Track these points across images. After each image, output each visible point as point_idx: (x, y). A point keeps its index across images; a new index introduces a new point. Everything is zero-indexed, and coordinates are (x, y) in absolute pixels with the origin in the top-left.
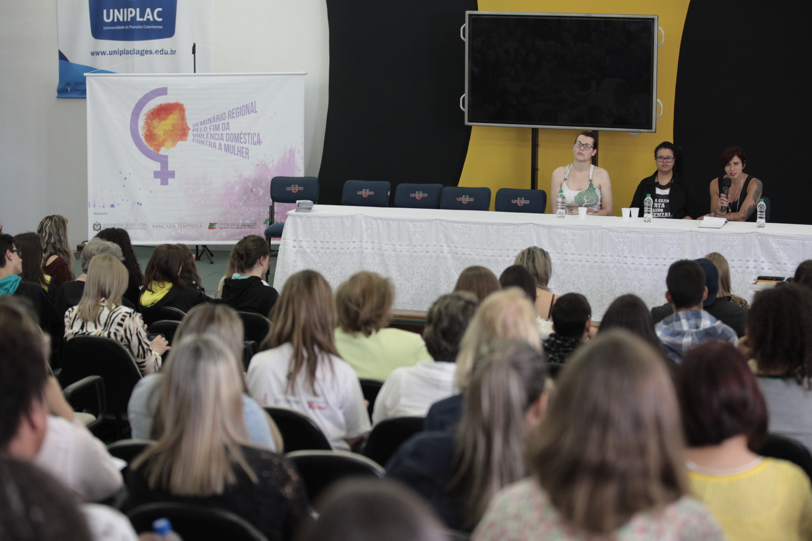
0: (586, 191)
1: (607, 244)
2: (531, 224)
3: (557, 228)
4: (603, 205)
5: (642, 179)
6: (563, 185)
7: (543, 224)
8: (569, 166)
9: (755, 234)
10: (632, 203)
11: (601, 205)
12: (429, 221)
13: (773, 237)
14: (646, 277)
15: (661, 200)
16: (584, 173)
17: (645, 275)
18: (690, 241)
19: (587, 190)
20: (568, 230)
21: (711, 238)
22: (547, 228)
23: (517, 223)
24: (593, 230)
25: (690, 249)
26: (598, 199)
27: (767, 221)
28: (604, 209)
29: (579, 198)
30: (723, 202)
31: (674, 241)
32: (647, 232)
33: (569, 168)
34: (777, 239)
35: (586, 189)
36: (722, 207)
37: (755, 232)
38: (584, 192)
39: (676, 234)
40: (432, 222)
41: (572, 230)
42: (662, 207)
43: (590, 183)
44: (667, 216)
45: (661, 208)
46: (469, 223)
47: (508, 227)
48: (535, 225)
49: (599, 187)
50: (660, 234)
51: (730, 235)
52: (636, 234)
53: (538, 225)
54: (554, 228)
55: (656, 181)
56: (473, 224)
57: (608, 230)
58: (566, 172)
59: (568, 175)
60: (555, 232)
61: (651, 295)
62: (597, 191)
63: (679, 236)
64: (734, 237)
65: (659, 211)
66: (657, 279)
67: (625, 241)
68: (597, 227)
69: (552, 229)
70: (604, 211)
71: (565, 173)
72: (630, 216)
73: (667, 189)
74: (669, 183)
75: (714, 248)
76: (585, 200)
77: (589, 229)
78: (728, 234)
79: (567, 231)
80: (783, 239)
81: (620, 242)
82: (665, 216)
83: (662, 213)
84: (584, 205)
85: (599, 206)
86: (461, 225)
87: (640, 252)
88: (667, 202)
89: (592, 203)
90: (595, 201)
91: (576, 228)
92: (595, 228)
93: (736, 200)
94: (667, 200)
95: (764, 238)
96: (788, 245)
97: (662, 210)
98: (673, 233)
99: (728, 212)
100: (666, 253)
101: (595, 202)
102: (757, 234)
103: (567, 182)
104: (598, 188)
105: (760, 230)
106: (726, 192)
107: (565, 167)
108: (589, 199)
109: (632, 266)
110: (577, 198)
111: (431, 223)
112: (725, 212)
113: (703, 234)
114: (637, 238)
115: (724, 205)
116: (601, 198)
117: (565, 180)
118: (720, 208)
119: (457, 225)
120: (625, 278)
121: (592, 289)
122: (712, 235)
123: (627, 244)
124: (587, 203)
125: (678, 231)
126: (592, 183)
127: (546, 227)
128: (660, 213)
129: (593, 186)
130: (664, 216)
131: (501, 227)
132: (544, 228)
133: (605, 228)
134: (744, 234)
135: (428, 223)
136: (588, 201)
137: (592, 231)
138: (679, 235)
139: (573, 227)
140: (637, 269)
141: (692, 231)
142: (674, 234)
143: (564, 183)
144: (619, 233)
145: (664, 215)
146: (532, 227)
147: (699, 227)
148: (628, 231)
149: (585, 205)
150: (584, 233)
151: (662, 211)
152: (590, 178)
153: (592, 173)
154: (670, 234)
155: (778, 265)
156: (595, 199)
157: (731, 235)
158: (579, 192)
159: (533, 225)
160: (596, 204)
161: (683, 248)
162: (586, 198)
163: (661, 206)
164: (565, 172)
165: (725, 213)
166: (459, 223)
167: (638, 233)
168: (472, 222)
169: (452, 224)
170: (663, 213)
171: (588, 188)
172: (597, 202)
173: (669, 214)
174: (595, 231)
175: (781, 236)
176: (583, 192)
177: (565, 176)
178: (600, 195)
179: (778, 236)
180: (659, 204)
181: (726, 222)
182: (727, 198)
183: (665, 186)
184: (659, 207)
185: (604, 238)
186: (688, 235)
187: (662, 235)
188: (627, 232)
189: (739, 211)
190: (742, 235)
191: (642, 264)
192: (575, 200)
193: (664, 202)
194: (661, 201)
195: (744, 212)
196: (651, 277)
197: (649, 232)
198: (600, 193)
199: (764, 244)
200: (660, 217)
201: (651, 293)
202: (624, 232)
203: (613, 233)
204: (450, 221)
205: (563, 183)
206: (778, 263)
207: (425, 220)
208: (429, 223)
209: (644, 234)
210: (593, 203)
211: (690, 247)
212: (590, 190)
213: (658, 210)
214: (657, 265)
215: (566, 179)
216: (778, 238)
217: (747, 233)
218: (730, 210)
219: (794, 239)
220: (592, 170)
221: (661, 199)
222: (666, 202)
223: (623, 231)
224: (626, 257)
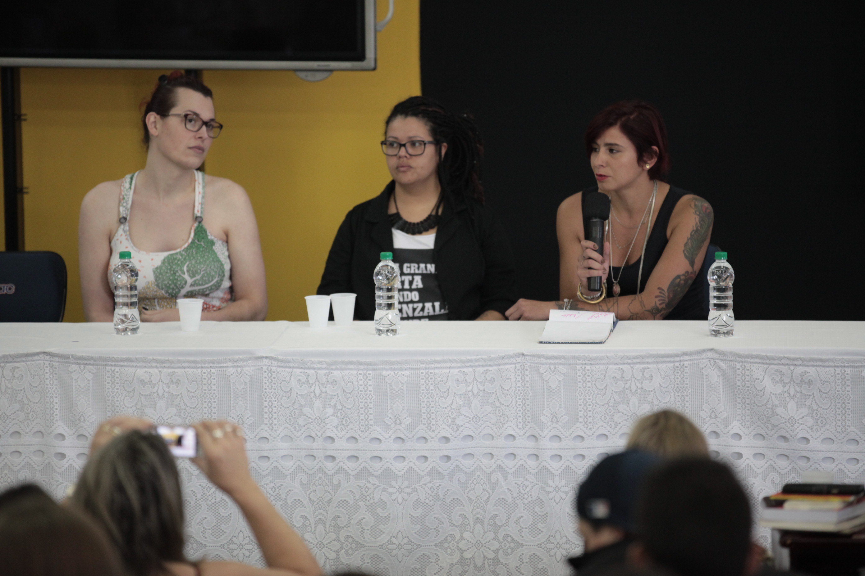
0: (186, 250)
1: (275, 404)
2: (41, 356)
3: (122, 364)
4: (238, 289)
5: (351, 208)
6: (115, 238)
7: (80, 354)
8: (132, 179)
9: (710, 355)
10: (324, 277)
11: (232, 289)
13: (763, 363)
14: (394, 497)
15: (410, 267)
16: (179, 198)
17: (391, 490)
18: (519, 384)
19: (190, 247)
20: (156, 367)
21: (579, 373)
22: (93, 365)
24: (230, 364)
25: (520, 408)
26: (223, 272)
27: (739, 316)
28: (241, 298)
29: (167, 273)
30: (592, 266)
31: (471, 387)
32: (392, 363)
33: (131, 184)
34: (776, 367)
35: (186, 245)
36: (589, 279)
37: (711, 350)
38: (182, 255)
39: (476, 366)
41: (168, 368)
42: (414, 286)
43: (197, 228)
44: (432, 313)
45: (411, 290)
48: (56, 359)
49: (224, 237)
50: (429, 368)
51: (634, 361)
52: (358, 369)
53: (65, 358)
54: (113, 363)
55: (392, 210)
57: (275, 363)
58: (124, 199)
59: (129, 206)
60: (117, 375)
61: (409, 547)
62: (220, 250)
63: (485, 372)
64: (649, 366)
65: (406, 300)
66: (427, 501)
67: (328, 392)
68: (241, 357)
69: (108, 368)
70: (243, 306)
71: (120, 202)
72: (331, 317)
73: (424, 233)
74: (430, 216)
75: (589, 402)
76: (186, 276)
77: (218, 362)
78: (628, 358)
79: (154, 371)
80: (796, 365)
81: (312, 395)
82: (426, 314)
83: (415, 305)
84: (183, 292)
85: (225, 293)
87: (371, 422)
88: (429, 272)
89: (206, 286)
90: (216, 280)
91: (179, 361)
92: (236, 357)
93: (634, 260)
94: (429, 266)
95: (738, 366)
96: (810, 382)
97: (415, 296)
98: (468, 364)
99: (610, 294)
100: (450, 420)
101: (217, 282)
102: (716, 356)
103: (129, 227)
104: (221, 239)
105: (721, 343)
106: (599, 236)
107: (119, 181)
108: (199, 274)
109: (350, 466)
110: (161, 274)
112: (601, 295)
113: (556, 361)
114: (361, 383)
115: (595, 273)
116: (231, 270)
117: (123, 220)
118: (585, 281)
120: (329, 502)
121: (235, 539)
122: (582, 364)
123: (333, 402)
124: (192, 285)
125: (483, 357)
126: (202, 227)
127: (88, 362)
128: (411, 306)
129: (206, 236)
130: (421, 314)
132: (82, 366)
133: (266, 357)
134: (677, 356)
136: (195, 281)
137: (226, 367)
138: (485, 368)
139: (171, 358)
140: (364, 473)
141: (523, 354)
142: (471, 366)
143: (120, 231)
144: (308, 371)
145: (423, 309)
146: (47, 363)
147: (541, 342)
148: (336, 363)
149: (188, 292)
150: (205, 376)
151: (417, 299)
152: (196, 212)
153: (200, 196)
154: (459, 365)
155: (782, 444)
156: (216, 272)
157: (638, 360)
158: (166, 254)
159: (47, 357)
160: (217, 286)
161: (497, 404)
162: (188, 271)
163: (411, 283)
164: (121, 200)
165: (603, 296)
167: (366, 367)
170: (420, 305)
171: (193, 242)
172: (222, 280)
173: (437, 304)
174: (237, 367)
175: (788, 359)
176: (177, 253)
177: (121, 209)
178: (228, 261)
179: (780, 359)
180: (407, 279)
181: (615, 324)
182: (601, 251)
183: (418, 224)
184: (407, 286)
185: (265, 386)
186: (513, 366)
187: (437, 371)
188: (334, 367)
189: (642, 289)
190: (672, 359)
191: (380, 458)
192: (156, 280)
193: (420, 272)
194: (412, 268)
195: (657, 293)
196: (409, 494)
197: (398, 363)
198: (227, 254)
199: (739, 383)
200: (411, 315)
201: (410, 542)
202: (324, 366)
203: (290, 370)
205: (117, 231)
206: (784, 438)
209: (383, 369)
210: (211, 286)
211: (519, 402)
212: (198, 248)
213: (403, 295)
214: (426, 458)
215: (125, 219)
216: (779, 364)
217: (686, 354)
218: (617, 289)
219: (826, 364)
220: (199, 188)
221: (410, 262)
222: (425, 272)
223: (320, 363)
224: (332, 439)
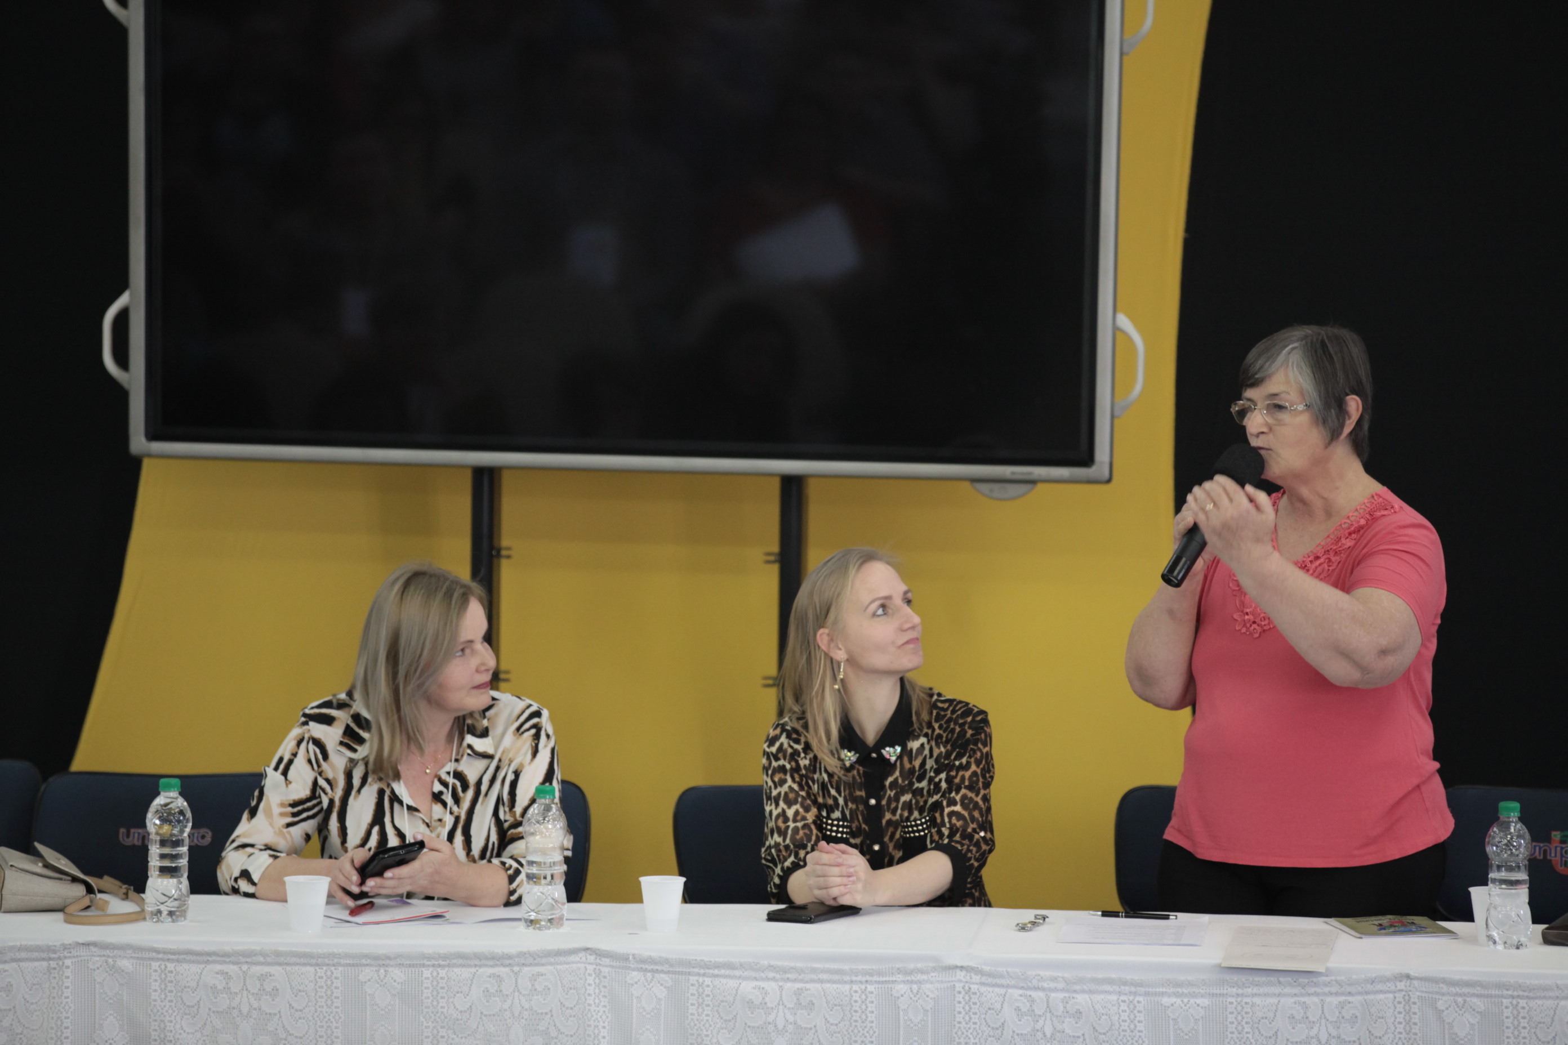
2: (582, 954)
3: (716, 972)
7: (646, 954)
12: (44, 955)
18: (1400, 1028)
20: (774, 979)
21: (1507, 1013)
22: (668, 972)
23: (513, 951)
24: (900, 977)
32: (1179, 984)
39: (1325, 994)
40: (59, 958)
41: (795, 981)
46: (261, 959)
47: (465, 973)
48: (606, 961)
52: (1120, 993)
53: (622, 960)
56: (280, 964)
57: (976, 978)
60: (708, 991)
63: (1342, 1005)
67: (1067, 1031)
68: (919, 965)
69: (693, 979)
77: (880, 973)
79: (771, 986)
81: (1039, 1035)
86: (218, 967)
91: (814, 970)
92: (912, 966)
111: (53, 964)
113: (1465, 990)
119: (195, 968)
127: (659, 968)
131: (427, 973)
133: (962, 968)
135: (36, 964)
137: (893, 982)
139: (800, 965)
141: (1408, 977)
144: (1034, 994)
146: (590, 968)
148: (1081, 981)
150: (856, 997)
159: (592, 958)
166: (208, 962)
167: (1133, 989)
168: (278, 954)
169: (171, 966)
174: (912, 982)
185: (960, 1017)
187: (1257, 1000)
188: (1077, 987)
202: (1061, 985)
203: (1002, 991)
204: (157, 951)
207: (21, 949)
208: (45, 964)
209: (1163, 994)
223: (1054, 979)
